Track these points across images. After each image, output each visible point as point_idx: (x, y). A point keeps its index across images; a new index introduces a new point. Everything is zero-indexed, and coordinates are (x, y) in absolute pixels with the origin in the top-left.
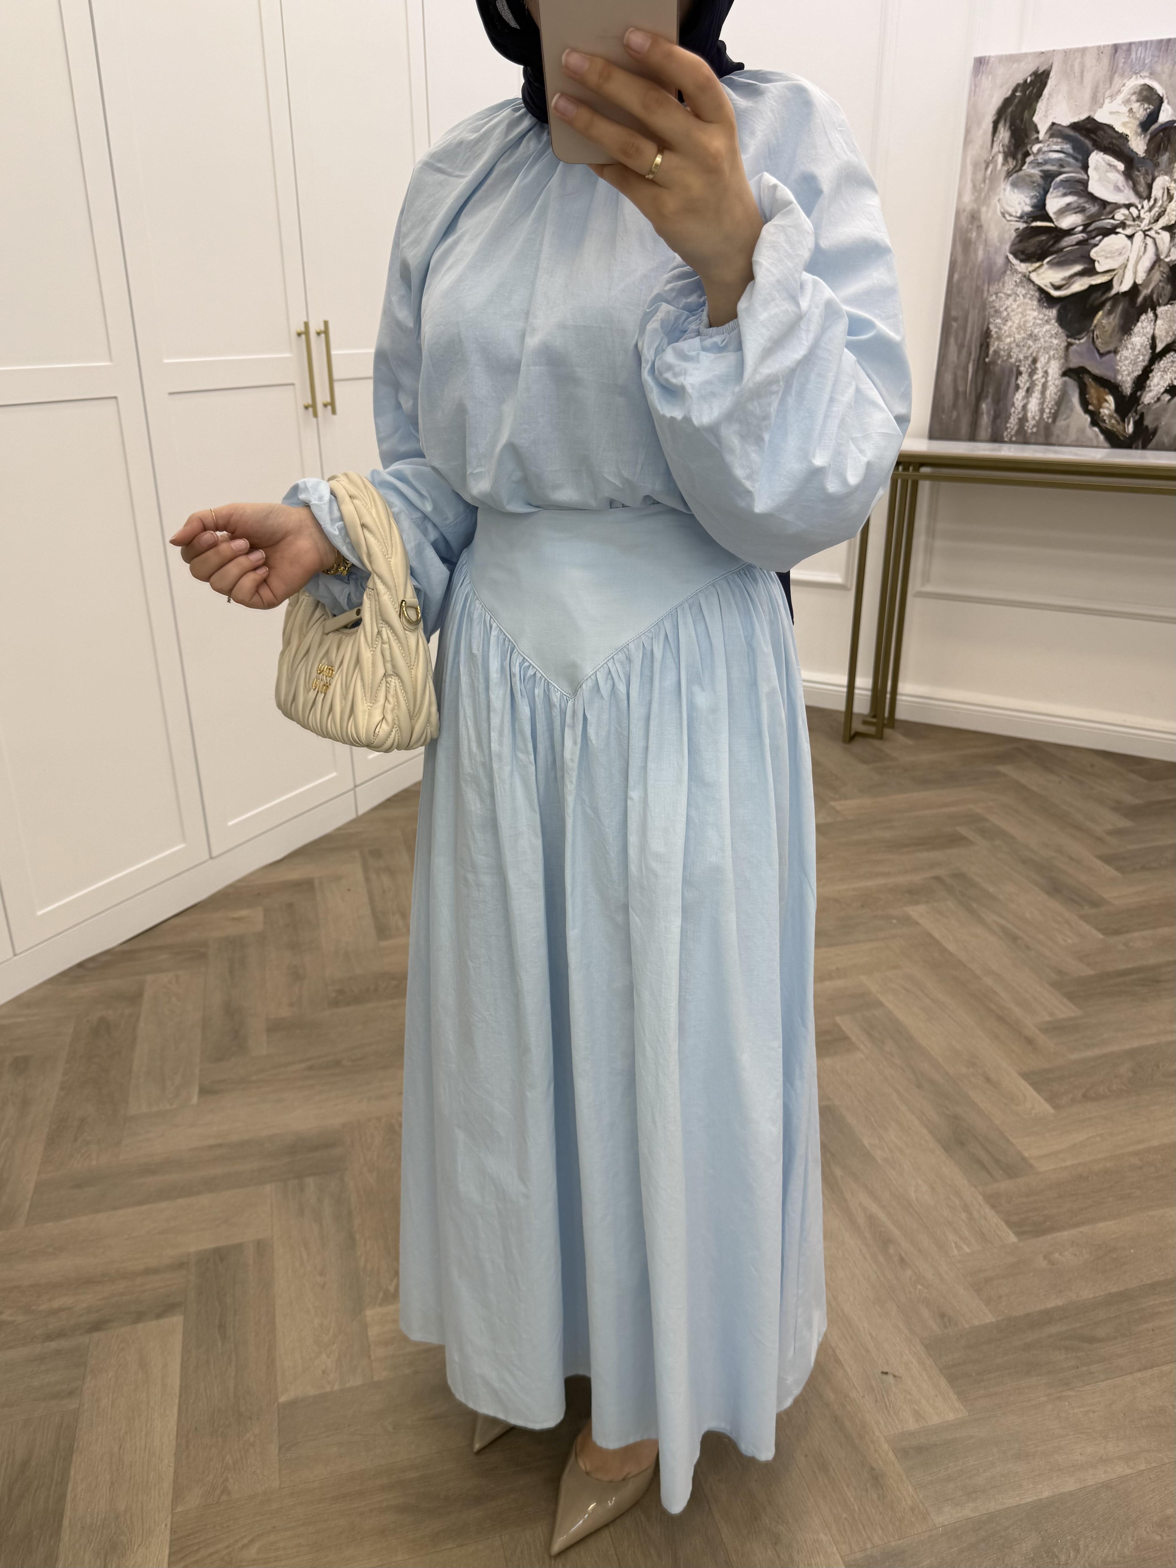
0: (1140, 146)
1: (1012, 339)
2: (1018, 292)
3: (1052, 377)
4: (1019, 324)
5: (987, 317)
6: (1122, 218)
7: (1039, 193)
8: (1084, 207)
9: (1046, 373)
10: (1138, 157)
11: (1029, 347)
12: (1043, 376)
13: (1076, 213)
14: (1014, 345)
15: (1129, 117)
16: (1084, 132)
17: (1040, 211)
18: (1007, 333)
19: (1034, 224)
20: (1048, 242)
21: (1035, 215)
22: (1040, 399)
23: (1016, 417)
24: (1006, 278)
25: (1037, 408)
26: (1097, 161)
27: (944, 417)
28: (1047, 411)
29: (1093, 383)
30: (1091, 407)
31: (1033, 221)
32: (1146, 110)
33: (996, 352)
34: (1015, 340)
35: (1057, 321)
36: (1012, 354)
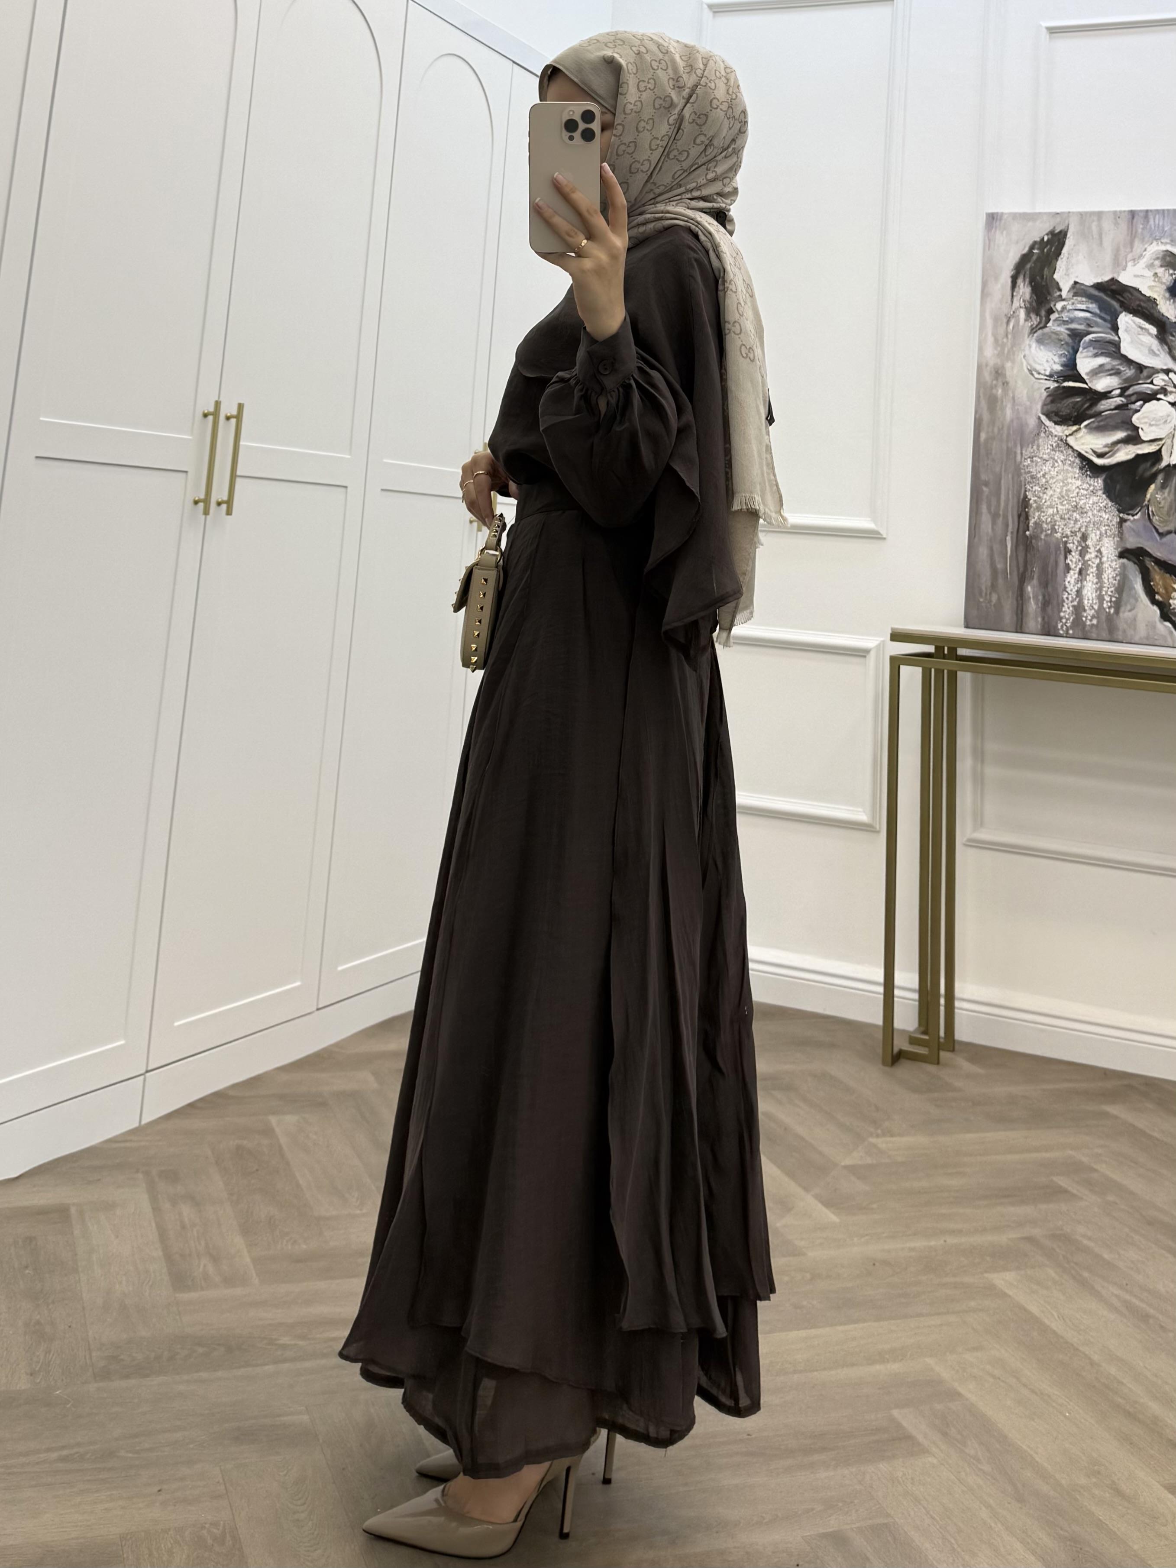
0: (1170, 311)
1: (1055, 510)
2: (1056, 458)
3: (1108, 558)
4: (1060, 493)
5: (1023, 484)
6: (1162, 384)
7: (1068, 352)
8: (1119, 369)
9: (1099, 551)
10: (1172, 323)
11: (1076, 521)
12: (1097, 556)
13: (1110, 375)
14: (1057, 518)
15: (1154, 281)
16: (1109, 293)
17: (1070, 371)
18: (1048, 503)
19: (1066, 384)
20: (1083, 405)
21: (1065, 374)
22: (1097, 583)
23: (1070, 604)
24: (1041, 440)
25: (1094, 595)
26: (1127, 323)
27: (981, 600)
28: (1107, 598)
29: (1156, 567)
30: (1157, 597)
31: (1064, 381)
32: (1172, 275)
33: (1038, 525)
34: (1058, 511)
35: (1104, 493)
36: (1056, 527)
